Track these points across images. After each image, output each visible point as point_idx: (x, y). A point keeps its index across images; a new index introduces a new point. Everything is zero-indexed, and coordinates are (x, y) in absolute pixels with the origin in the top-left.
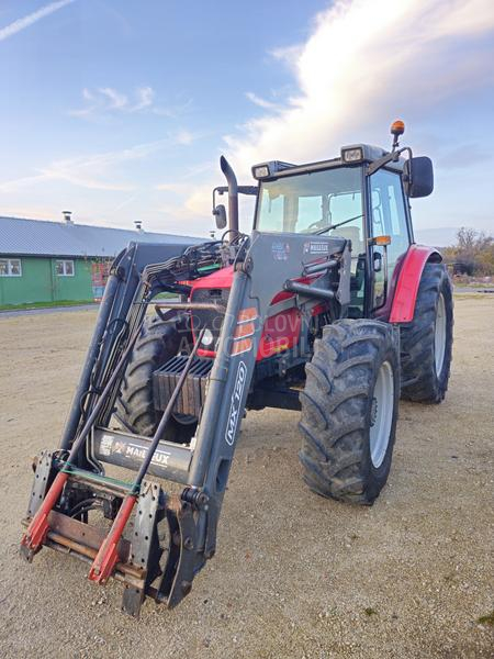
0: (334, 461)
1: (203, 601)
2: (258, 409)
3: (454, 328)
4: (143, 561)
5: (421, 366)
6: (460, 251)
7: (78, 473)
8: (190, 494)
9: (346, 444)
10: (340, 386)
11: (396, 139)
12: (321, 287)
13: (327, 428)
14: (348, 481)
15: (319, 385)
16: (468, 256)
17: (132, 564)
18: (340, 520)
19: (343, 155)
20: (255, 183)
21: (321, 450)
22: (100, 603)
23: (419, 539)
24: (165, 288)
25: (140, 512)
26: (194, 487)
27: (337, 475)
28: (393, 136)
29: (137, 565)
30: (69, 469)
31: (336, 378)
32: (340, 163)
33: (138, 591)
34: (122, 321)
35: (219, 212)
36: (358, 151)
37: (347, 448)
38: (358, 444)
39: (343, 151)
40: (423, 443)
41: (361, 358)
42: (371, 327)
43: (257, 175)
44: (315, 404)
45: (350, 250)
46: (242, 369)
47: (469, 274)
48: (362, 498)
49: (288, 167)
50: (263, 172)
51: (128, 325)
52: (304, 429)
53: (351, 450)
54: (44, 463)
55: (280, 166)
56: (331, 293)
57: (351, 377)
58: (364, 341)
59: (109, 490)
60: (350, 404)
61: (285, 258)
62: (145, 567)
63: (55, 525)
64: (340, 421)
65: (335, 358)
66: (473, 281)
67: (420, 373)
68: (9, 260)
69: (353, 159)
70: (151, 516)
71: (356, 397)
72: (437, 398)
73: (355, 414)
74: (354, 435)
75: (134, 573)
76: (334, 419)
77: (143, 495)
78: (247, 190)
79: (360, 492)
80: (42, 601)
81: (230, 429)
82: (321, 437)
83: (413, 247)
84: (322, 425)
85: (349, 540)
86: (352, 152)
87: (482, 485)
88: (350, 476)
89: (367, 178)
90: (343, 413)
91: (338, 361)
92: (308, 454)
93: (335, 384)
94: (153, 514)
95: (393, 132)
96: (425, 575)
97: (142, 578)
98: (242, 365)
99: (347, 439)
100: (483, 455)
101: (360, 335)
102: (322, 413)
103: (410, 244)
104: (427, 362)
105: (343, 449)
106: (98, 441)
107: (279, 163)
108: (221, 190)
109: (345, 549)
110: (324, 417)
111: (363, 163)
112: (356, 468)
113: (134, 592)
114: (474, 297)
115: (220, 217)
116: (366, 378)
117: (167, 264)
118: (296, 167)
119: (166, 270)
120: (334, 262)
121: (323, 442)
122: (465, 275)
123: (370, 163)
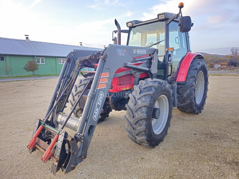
0: (136, 130)
1: (80, 173)
2: (119, 111)
3: (208, 85)
4: (58, 156)
5: (189, 99)
6: (232, 57)
7: (47, 126)
8: (77, 136)
9: (140, 123)
10: (139, 102)
11: (180, 10)
12: (144, 67)
13: (133, 117)
14: (142, 138)
15: (132, 102)
16: (235, 59)
17: (55, 157)
18: (140, 152)
19: (158, 17)
20: (128, 29)
21: (131, 125)
22: (48, 169)
23: (166, 161)
24: (86, 66)
25: (59, 140)
26: (78, 134)
27: (137, 135)
28: (179, 9)
29: (56, 157)
30: (44, 125)
31: (138, 99)
32: (157, 20)
33: (56, 166)
34: (68, 77)
35: (114, 40)
36: (164, 15)
37: (140, 125)
38: (144, 124)
39: (158, 15)
40: (185, 128)
41: (148, 92)
42: (156, 82)
43: (128, 26)
44: (130, 108)
45: (158, 53)
46: (101, 94)
47: (235, 66)
48: (148, 144)
49: (139, 22)
50: (130, 24)
51: (71, 78)
52: (126, 117)
53: (141, 126)
54: (37, 122)
55: (137, 22)
56: (147, 69)
57: (143, 99)
58: (151, 86)
59: (54, 132)
60: (142, 109)
61: (123, 55)
62: (58, 158)
63: (38, 142)
64: (138, 115)
65: (139, 92)
66: (236, 69)
67: (188, 102)
68: (62, 59)
69: (162, 18)
70: (61, 141)
71: (144, 106)
72: (196, 112)
73: (143, 113)
74: (143, 120)
75: (54, 160)
76: (136, 114)
77: (60, 134)
78: (125, 31)
79: (146, 142)
80: (31, 166)
81: (95, 115)
82: (131, 120)
83: (189, 53)
84: (132, 116)
85: (140, 159)
86: (161, 15)
87: (201, 145)
88: (142, 136)
89: (167, 25)
90: (139, 112)
91: (140, 93)
92: (128, 126)
93: (138, 101)
94: (62, 141)
95: (179, 7)
96: (163, 174)
97: (57, 162)
98: (101, 93)
99: (140, 122)
100: (207, 134)
101: (151, 84)
102: (132, 112)
103: (188, 51)
104: (191, 97)
105: (139, 125)
106: (57, 116)
107: (136, 21)
108: (115, 32)
109: (137, 162)
110: (133, 113)
111: (166, 20)
112: (144, 133)
113: (55, 166)
114: (234, 75)
115: (115, 41)
116: (149, 100)
117: (87, 57)
118: (143, 22)
119: (86, 59)
120: (149, 57)
121: (132, 123)
122: (233, 66)
123: (168, 19)
